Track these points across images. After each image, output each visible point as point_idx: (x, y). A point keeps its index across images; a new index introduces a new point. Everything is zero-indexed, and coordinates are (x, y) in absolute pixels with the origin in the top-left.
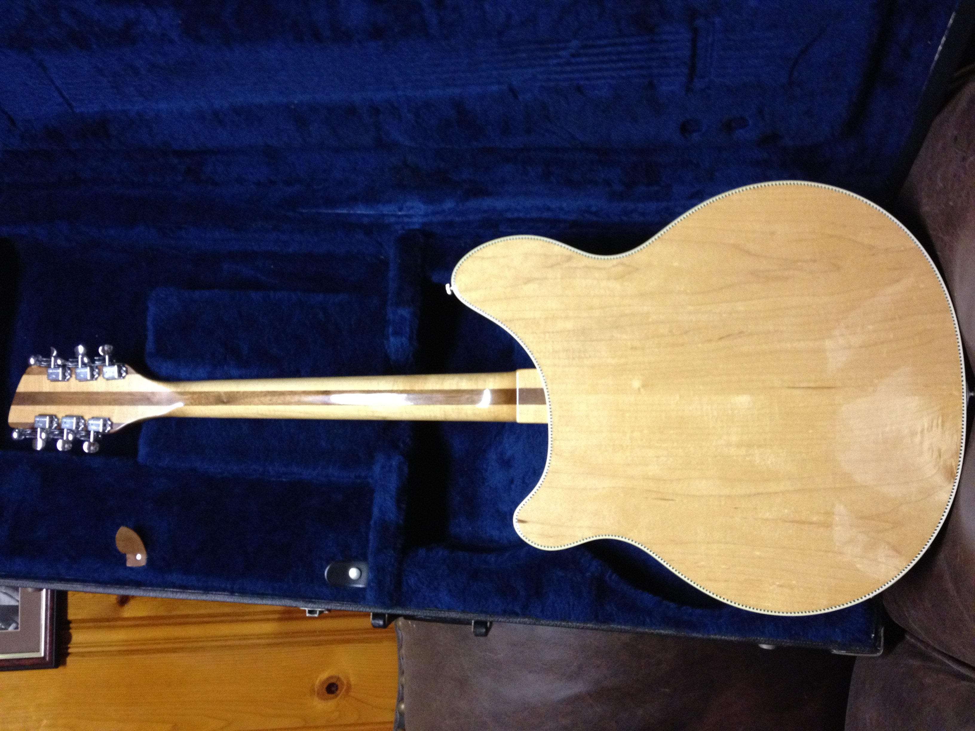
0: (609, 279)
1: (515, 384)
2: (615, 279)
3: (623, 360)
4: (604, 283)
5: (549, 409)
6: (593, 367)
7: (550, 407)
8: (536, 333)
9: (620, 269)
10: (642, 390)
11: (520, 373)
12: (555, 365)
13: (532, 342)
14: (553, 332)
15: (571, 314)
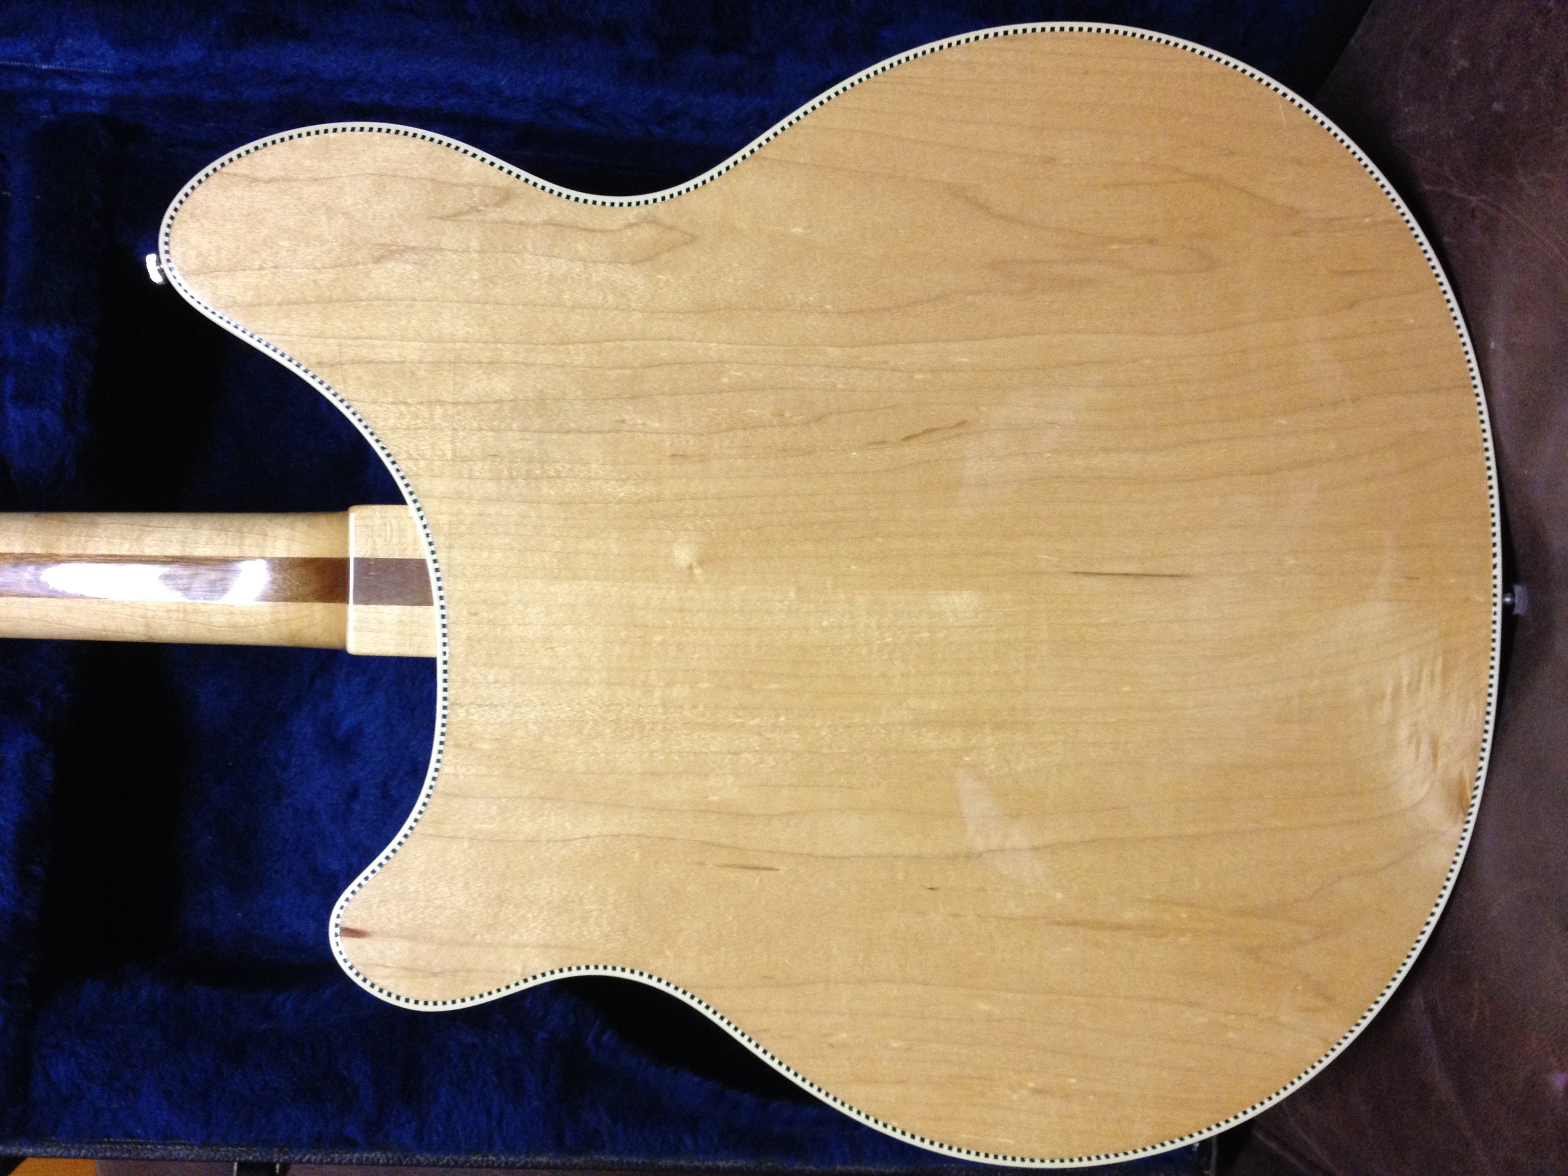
0: (615, 260)
1: (345, 544)
2: (633, 263)
3: (650, 489)
4: (601, 273)
5: (439, 617)
6: (564, 503)
7: (443, 612)
8: (404, 403)
9: (647, 233)
10: (698, 571)
11: (358, 515)
12: (458, 496)
13: (394, 429)
14: (455, 404)
15: (507, 354)
